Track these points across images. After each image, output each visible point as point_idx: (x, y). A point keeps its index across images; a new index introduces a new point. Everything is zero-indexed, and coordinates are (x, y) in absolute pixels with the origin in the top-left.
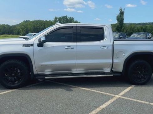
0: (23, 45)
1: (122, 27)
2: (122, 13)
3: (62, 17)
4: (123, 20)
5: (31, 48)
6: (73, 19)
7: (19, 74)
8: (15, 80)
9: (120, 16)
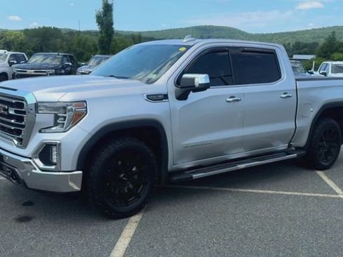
0: (147, 96)
1: (110, 40)
2: (108, 9)
4: (112, 24)
7: (136, 177)
9: (105, 15)
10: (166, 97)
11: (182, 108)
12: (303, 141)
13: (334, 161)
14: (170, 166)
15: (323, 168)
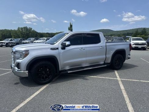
0: (51, 49)
3: (24, 27)
5: (57, 51)
6: (32, 29)
7: (49, 72)
8: (46, 77)
10: (58, 49)
11: (63, 52)
12: (109, 61)
13: (121, 67)
14: (60, 69)
15: (117, 69)
